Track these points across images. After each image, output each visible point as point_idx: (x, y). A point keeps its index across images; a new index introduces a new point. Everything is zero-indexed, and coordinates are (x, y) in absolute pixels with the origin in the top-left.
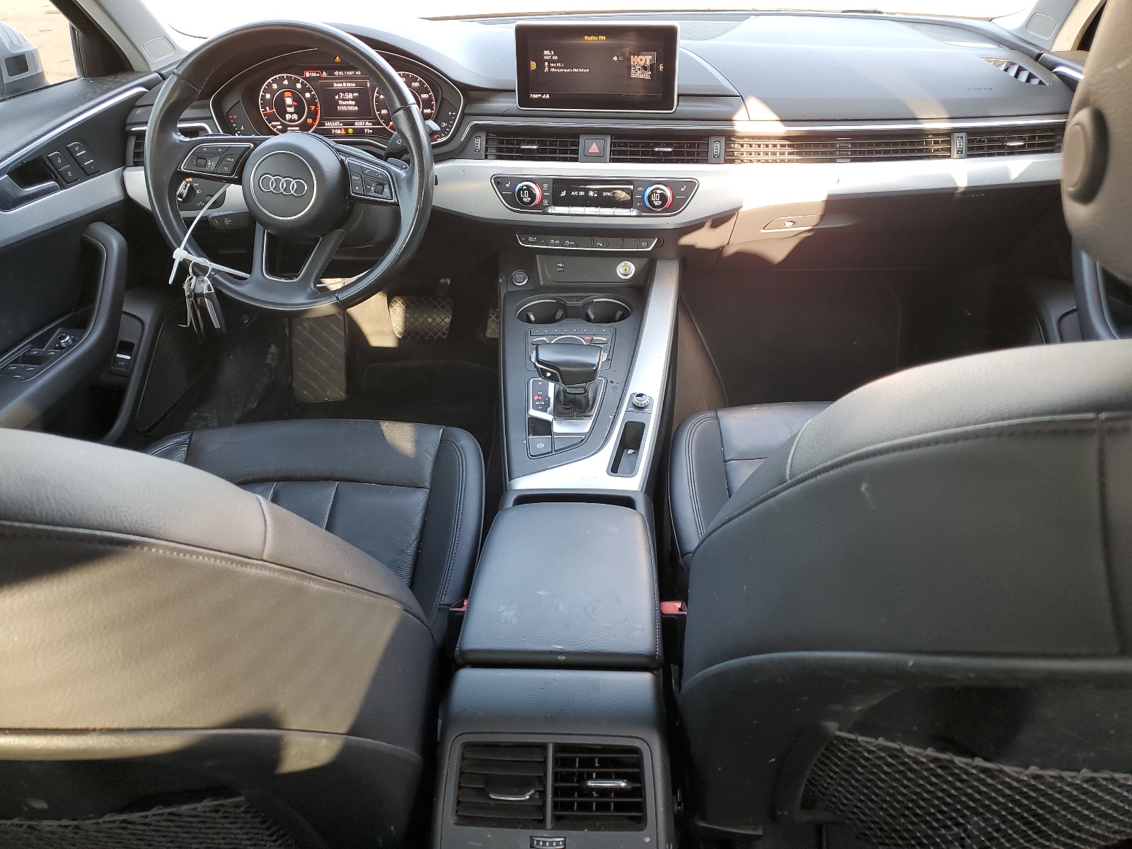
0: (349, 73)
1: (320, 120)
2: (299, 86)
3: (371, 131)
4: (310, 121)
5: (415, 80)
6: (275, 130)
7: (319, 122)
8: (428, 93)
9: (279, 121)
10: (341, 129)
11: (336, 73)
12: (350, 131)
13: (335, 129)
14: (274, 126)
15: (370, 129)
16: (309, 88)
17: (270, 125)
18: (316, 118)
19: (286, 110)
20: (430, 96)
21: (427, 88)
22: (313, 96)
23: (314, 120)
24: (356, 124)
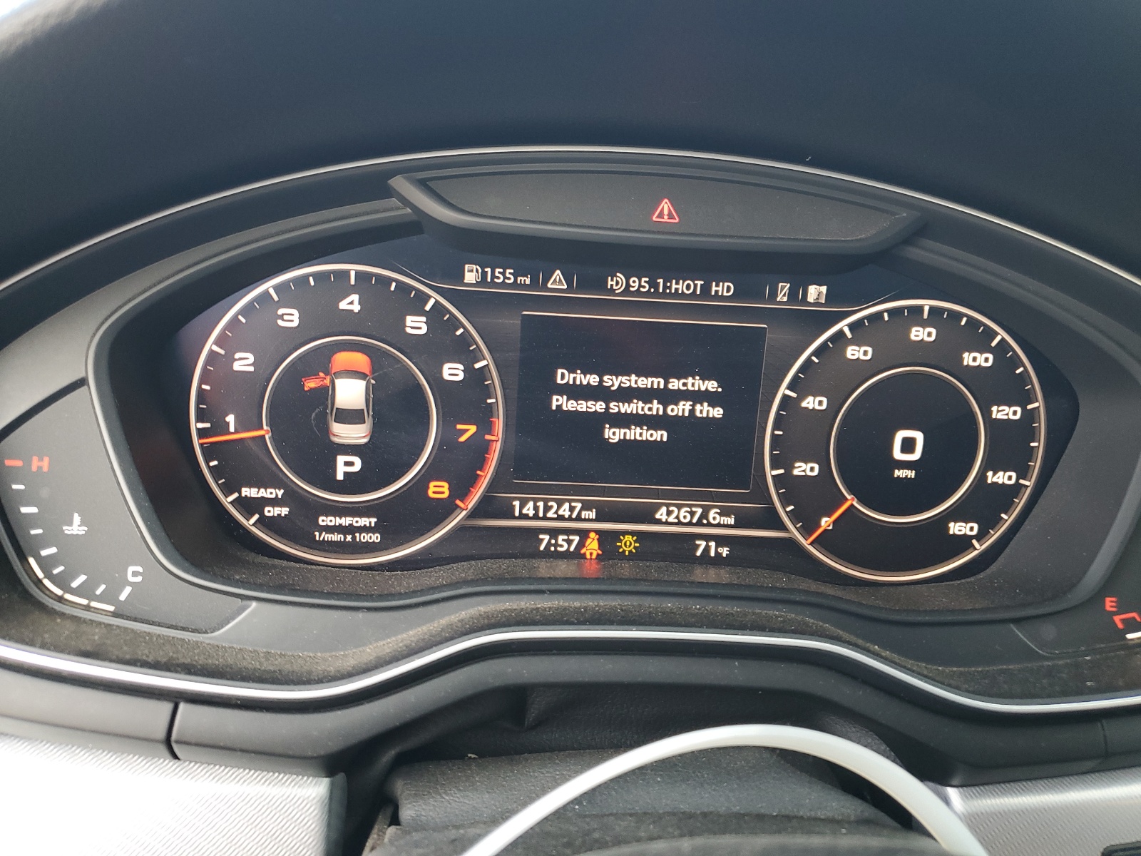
0: (680, 286)
1: (492, 486)
2: (416, 325)
3: (724, 551)
4: (439, 490)
5: (981, 340)
6: (250, 523)
7: (485, 500)
8: (1023, 398)
9: (277, 481)
10: (584, 534)
11: (617, 282)
12: (628, 544)
13: (554, 533)
14: (249, 506)
15: (721, 541)
16: (466, 339)
17: (227, 501)
18: (473, 480)
19: (326, 431)
20: (1029, 416)
21: (1024, 377)
22: (476, 379)
23: (461, 489)
24: (661, 514)
